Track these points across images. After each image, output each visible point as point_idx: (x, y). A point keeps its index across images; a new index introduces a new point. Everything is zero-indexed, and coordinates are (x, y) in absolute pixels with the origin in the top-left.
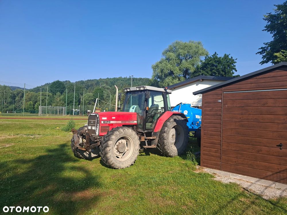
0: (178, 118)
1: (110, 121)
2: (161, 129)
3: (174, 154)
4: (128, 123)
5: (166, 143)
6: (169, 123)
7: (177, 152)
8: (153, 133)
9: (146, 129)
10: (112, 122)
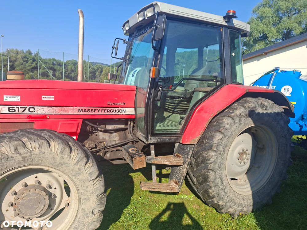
0: (262, 106)
1: (33, 106)
2: (200, 136)
3: (240, 208)
4: (103, 113)
5: (213, 182)
6: (230, 121)
7: (251, 202)
8: (177, 145)
9: (154, 135)
10: (40, 110)
